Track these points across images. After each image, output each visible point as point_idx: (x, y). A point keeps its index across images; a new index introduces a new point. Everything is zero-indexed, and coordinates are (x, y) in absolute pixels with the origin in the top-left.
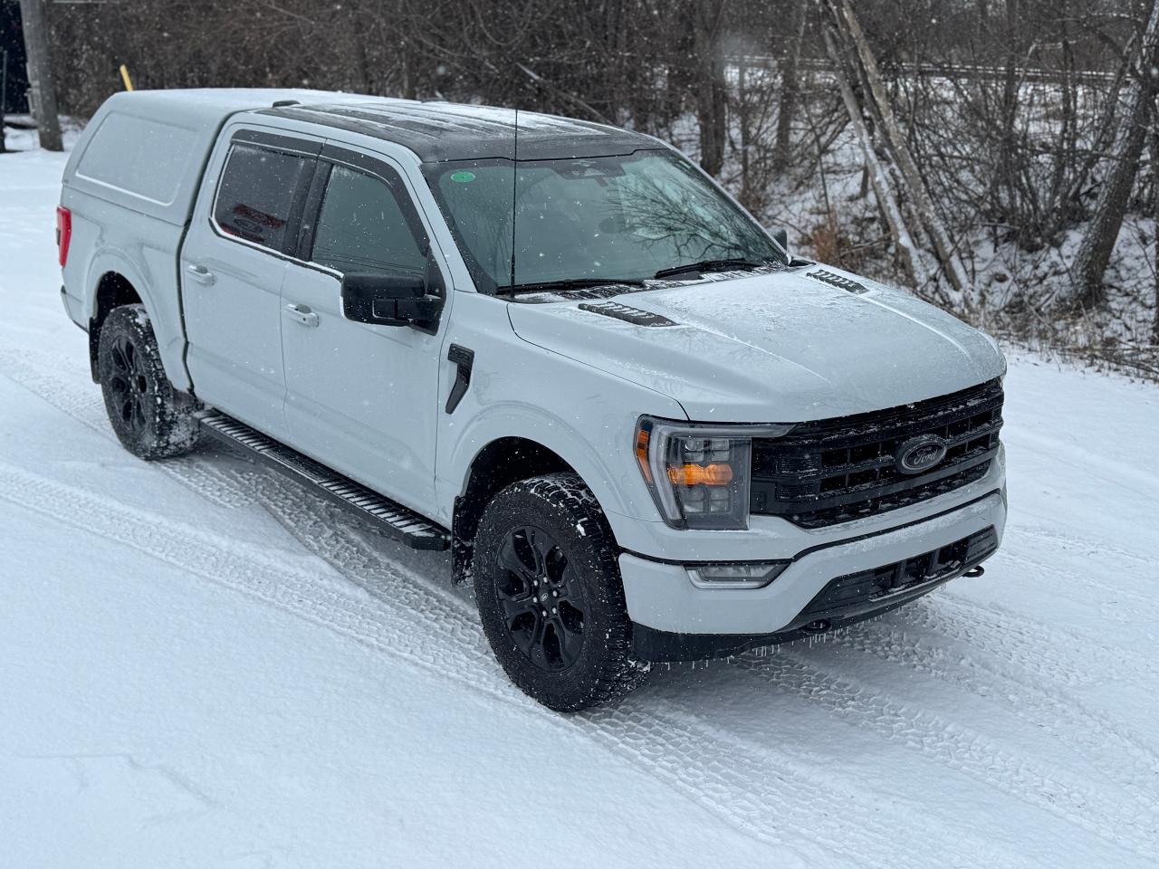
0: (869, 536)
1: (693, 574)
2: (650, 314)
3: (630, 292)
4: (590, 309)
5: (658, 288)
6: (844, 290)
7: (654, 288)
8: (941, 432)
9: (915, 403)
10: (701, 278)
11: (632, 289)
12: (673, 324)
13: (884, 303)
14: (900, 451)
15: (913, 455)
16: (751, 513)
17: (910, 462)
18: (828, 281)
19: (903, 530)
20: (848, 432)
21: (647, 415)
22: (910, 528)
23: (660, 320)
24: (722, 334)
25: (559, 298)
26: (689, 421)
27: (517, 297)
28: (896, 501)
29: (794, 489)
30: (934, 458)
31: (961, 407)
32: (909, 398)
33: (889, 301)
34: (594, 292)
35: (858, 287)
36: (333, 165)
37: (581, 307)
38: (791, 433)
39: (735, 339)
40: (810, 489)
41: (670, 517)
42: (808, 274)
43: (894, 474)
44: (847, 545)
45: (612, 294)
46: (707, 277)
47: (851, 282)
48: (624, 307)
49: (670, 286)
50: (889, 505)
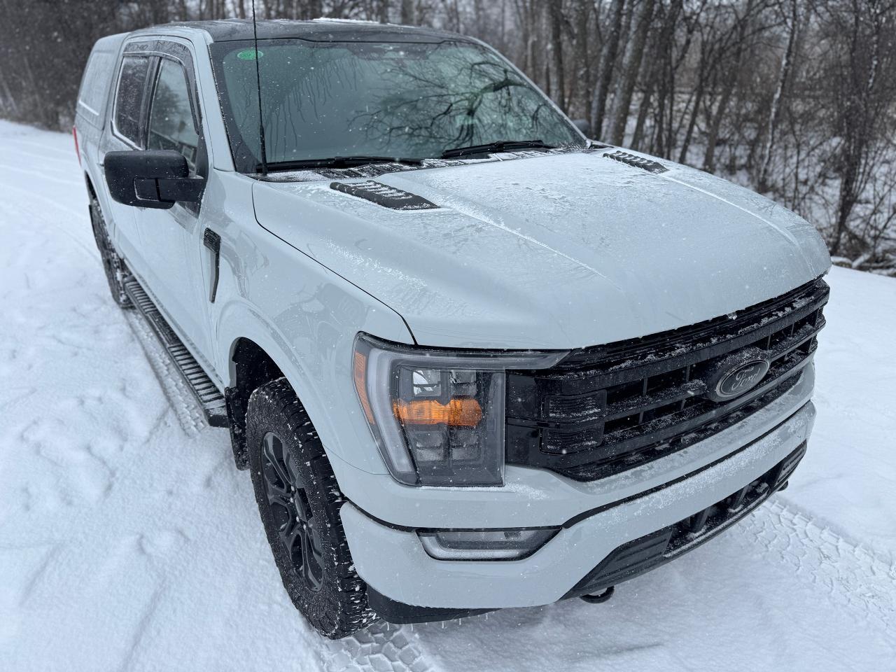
0: (668, 484)
1: (429, 541)
2: (407, 194)
3: (401, 170)
4: (342, 188)
5: (434, 167)
6: (643, 170)
7: (431, 166)
8: (762, 344)
9: (738, 313)
10: (488, 157)
11: (407, 167)
12: (433, 206)
13: (688, 182)
14: (715, 376)
15: (732, 378)
16: (507, 462)
17: (726, 388)
18: (624, 161)
19: (711, 470)
20: (644, 356)
21: (365, 333)
22: (719, 466)
23: (417, 201)
24: (486, 220)
25: (318, 176)
26: (416, 347)
27: (269, 175)
28: (703, 432)
29: (568, 436)
30: (754, 379)
31: (788, 310)
32: (730, 306)
33: (692, 180)
34: (362, 171)
35: (657, 165)
36: (161, 58)
37: (333, 186)
38: (564, 362)
39: (502, 226)
40: (590, 434)
41: (398, 469)
42: (605, 155)
43: (703, 403)
44: (638, 501)
45: (380, 172)
46: (494, 156)
47: (650, 161)
48: (383, 186)
49: (450, 165)
50: (693, 435)
